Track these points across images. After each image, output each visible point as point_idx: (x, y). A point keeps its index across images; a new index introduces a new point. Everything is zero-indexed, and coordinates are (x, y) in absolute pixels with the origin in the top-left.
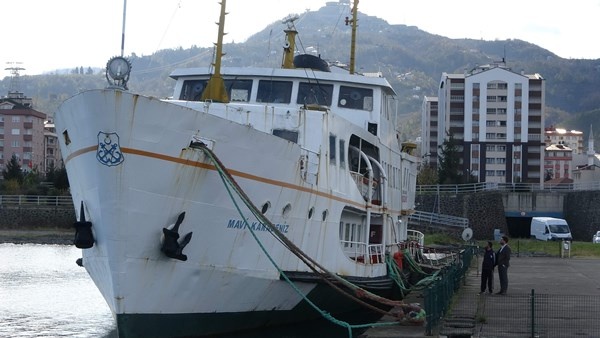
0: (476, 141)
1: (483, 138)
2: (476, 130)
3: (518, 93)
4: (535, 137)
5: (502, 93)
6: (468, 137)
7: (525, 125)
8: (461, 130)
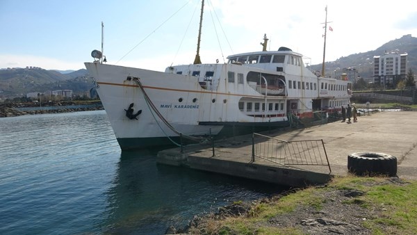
0: (382, 76)
1: (385, 74)
2: (382, 72)
3: (397, 60)
4: (403, 73)
5: (391, 61)
6: (380, 74)
7: (399, 69)
8: (378, 72)
